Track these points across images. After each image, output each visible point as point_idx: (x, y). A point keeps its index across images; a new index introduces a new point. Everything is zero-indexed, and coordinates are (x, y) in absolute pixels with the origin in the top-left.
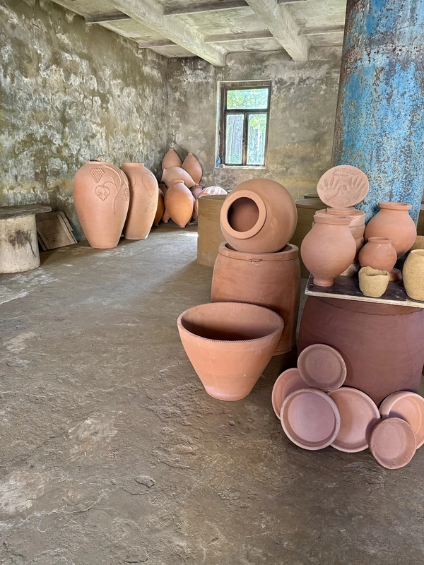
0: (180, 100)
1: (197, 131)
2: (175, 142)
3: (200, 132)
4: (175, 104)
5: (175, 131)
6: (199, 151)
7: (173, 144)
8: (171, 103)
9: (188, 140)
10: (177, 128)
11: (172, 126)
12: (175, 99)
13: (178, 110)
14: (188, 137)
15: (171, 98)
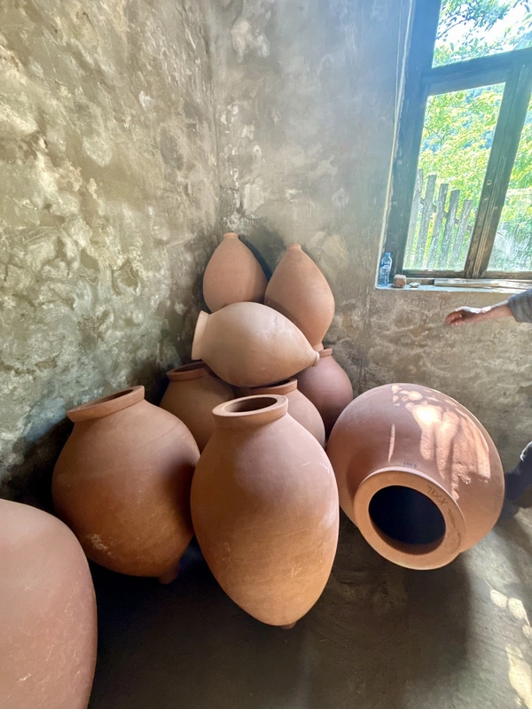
0: (251, 54)
1: (313, 167)
2: (240, 211)
3: (326, 166)
4: (237, 75)
5: (241, 177)
6: (320, 235)
7: (235, 217)
8: (222, 74)
9: (282, 200)
10: (246, 163)
11: (230, 159)
12: (235, 52)
13: (246, 96)
14: (282, 192)
15: (220, 54)
